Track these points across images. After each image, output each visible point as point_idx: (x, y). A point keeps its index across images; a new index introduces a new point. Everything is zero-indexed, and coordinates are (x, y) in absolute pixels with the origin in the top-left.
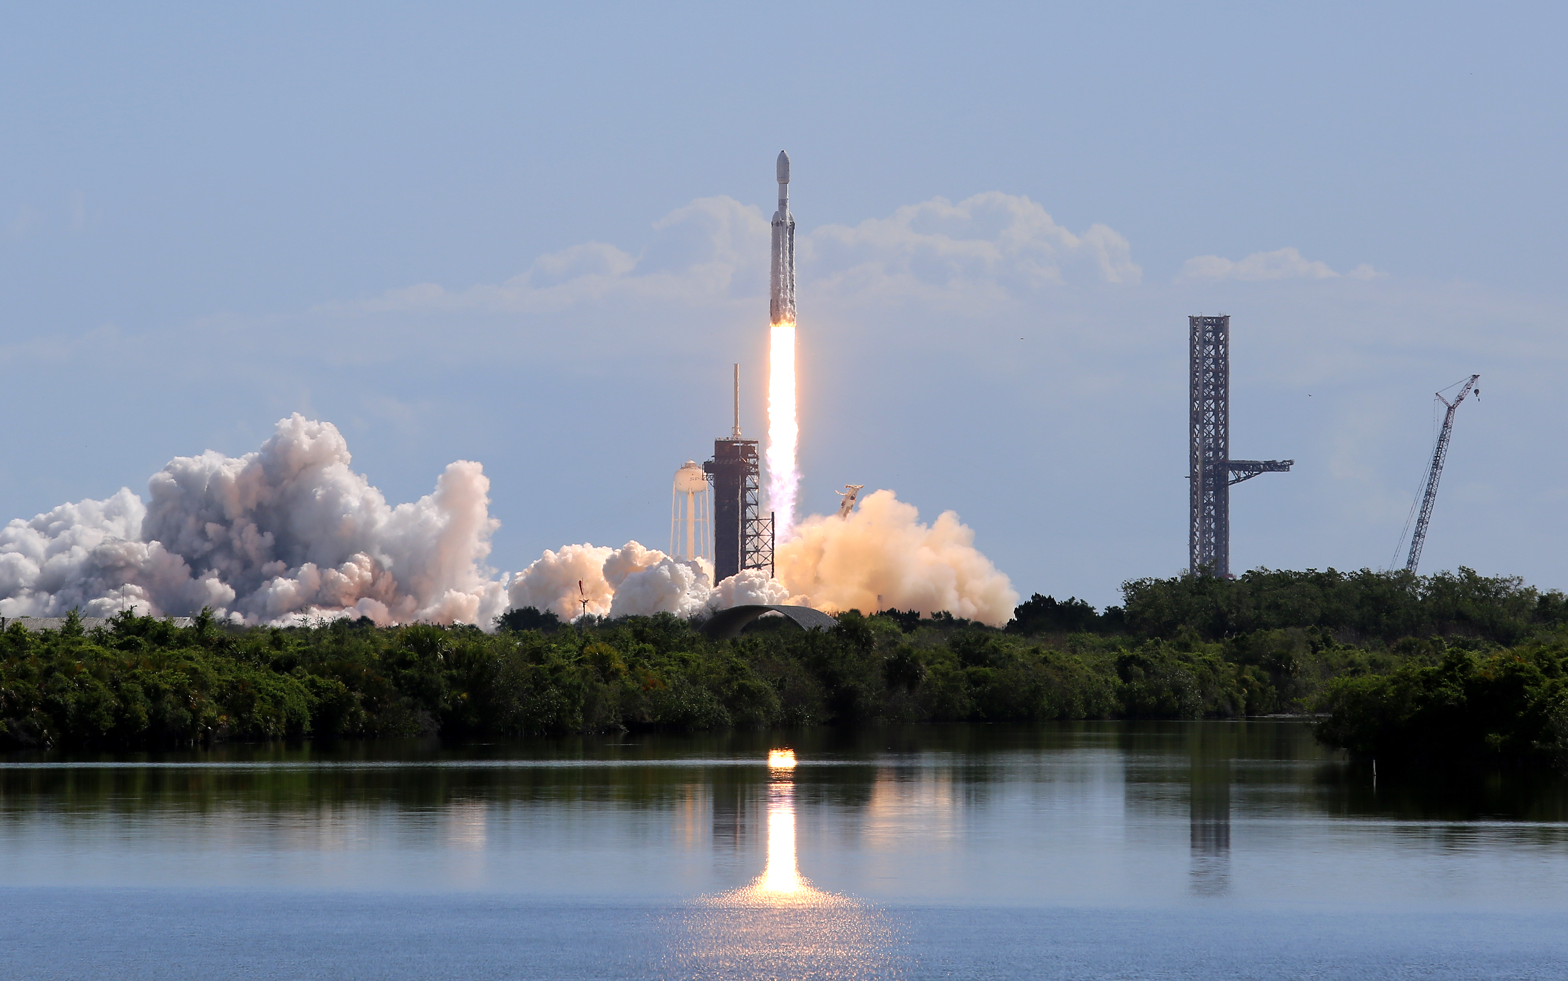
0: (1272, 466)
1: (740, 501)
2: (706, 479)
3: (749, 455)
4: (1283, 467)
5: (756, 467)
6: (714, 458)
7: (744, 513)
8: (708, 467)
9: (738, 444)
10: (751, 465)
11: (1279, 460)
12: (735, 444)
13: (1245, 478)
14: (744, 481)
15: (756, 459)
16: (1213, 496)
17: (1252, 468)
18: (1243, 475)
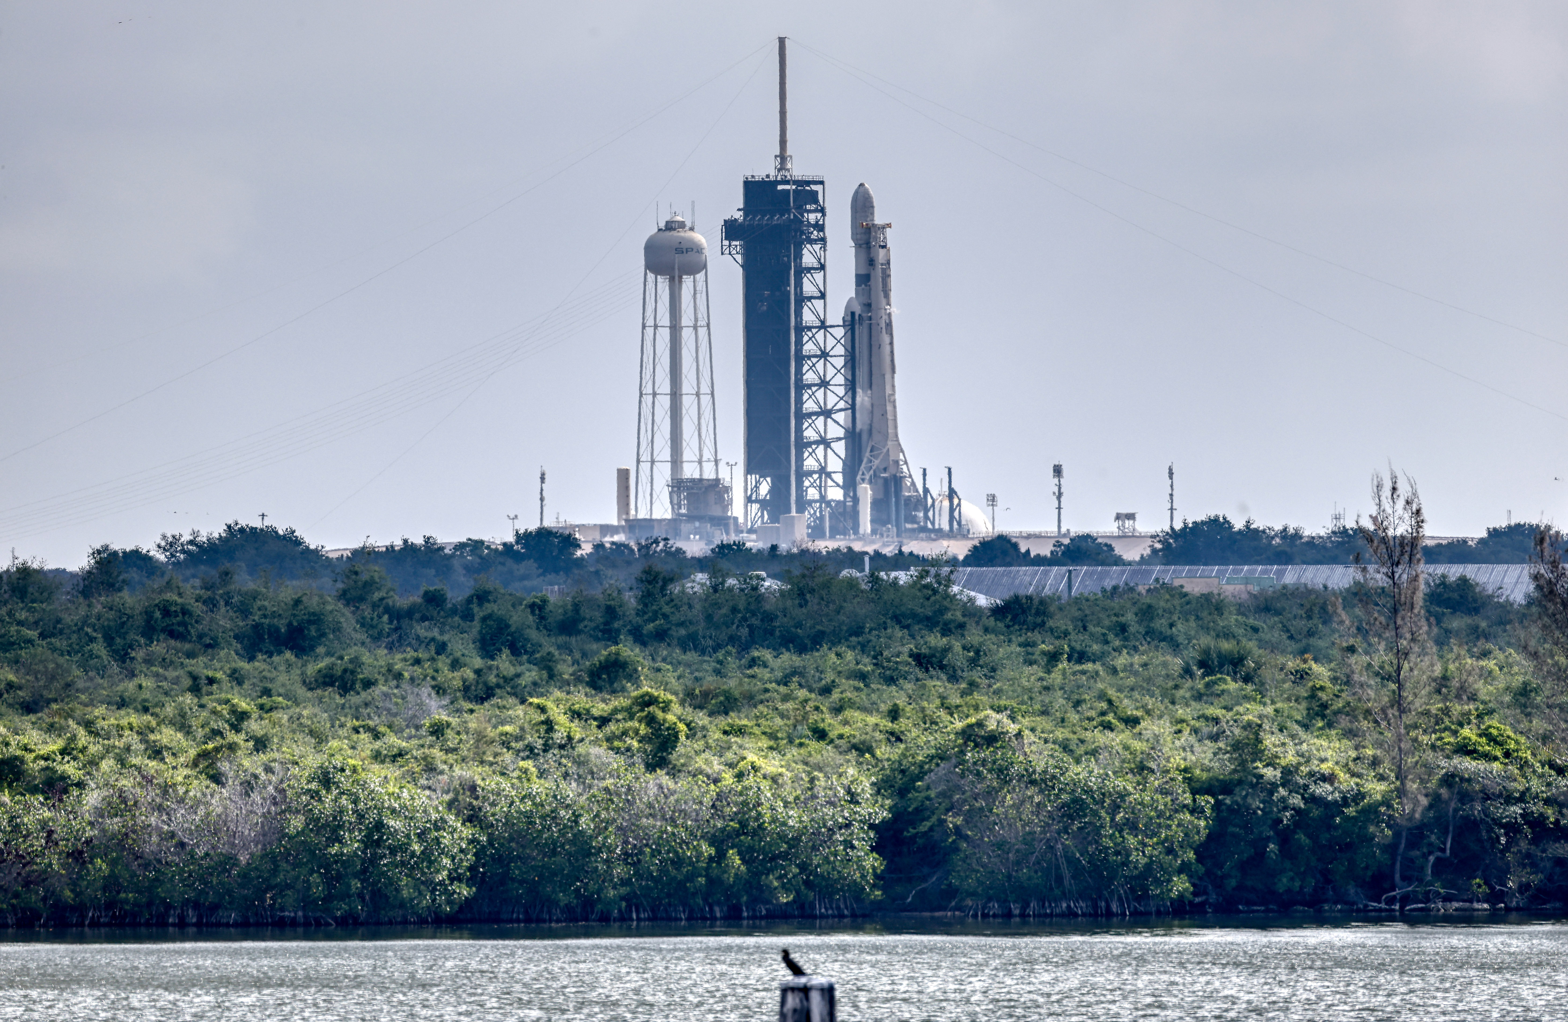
1: (792, 292)
2: (727, 252)
3: (809, 207)
5: (820, 228)
6: (741, 213)
7: (799, 314)
8: (731, 229)
9: (787, 187)
10: (813, 225)
12: (780, 187)
14: (799, 256)
15: (820, 214)
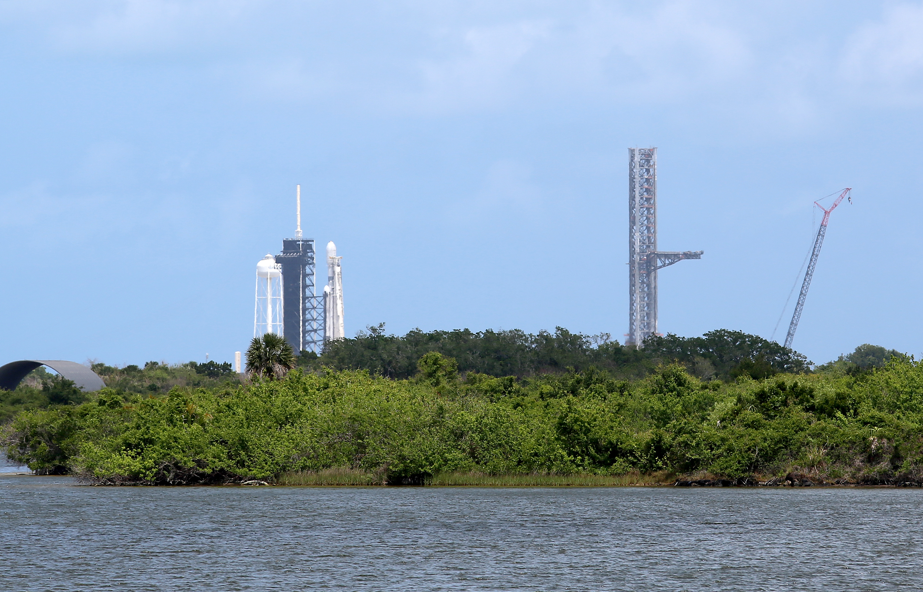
0: (688, 256)
1: (301, 283)
2: (276, 268)
3: (308, 251)
4: (695, 256)
5: (313, 259)
6: (282, 253)
7: (304, 292)
8: (278, 260)
9: (300, 243)
10: (309, 258)
11: (693, 251)
12: (297, 243)
13: (669, 265)
14: (304, 269)
15: (312, 253)
16: (646, 278)
17: (673, 258)
18: (667, 262)
